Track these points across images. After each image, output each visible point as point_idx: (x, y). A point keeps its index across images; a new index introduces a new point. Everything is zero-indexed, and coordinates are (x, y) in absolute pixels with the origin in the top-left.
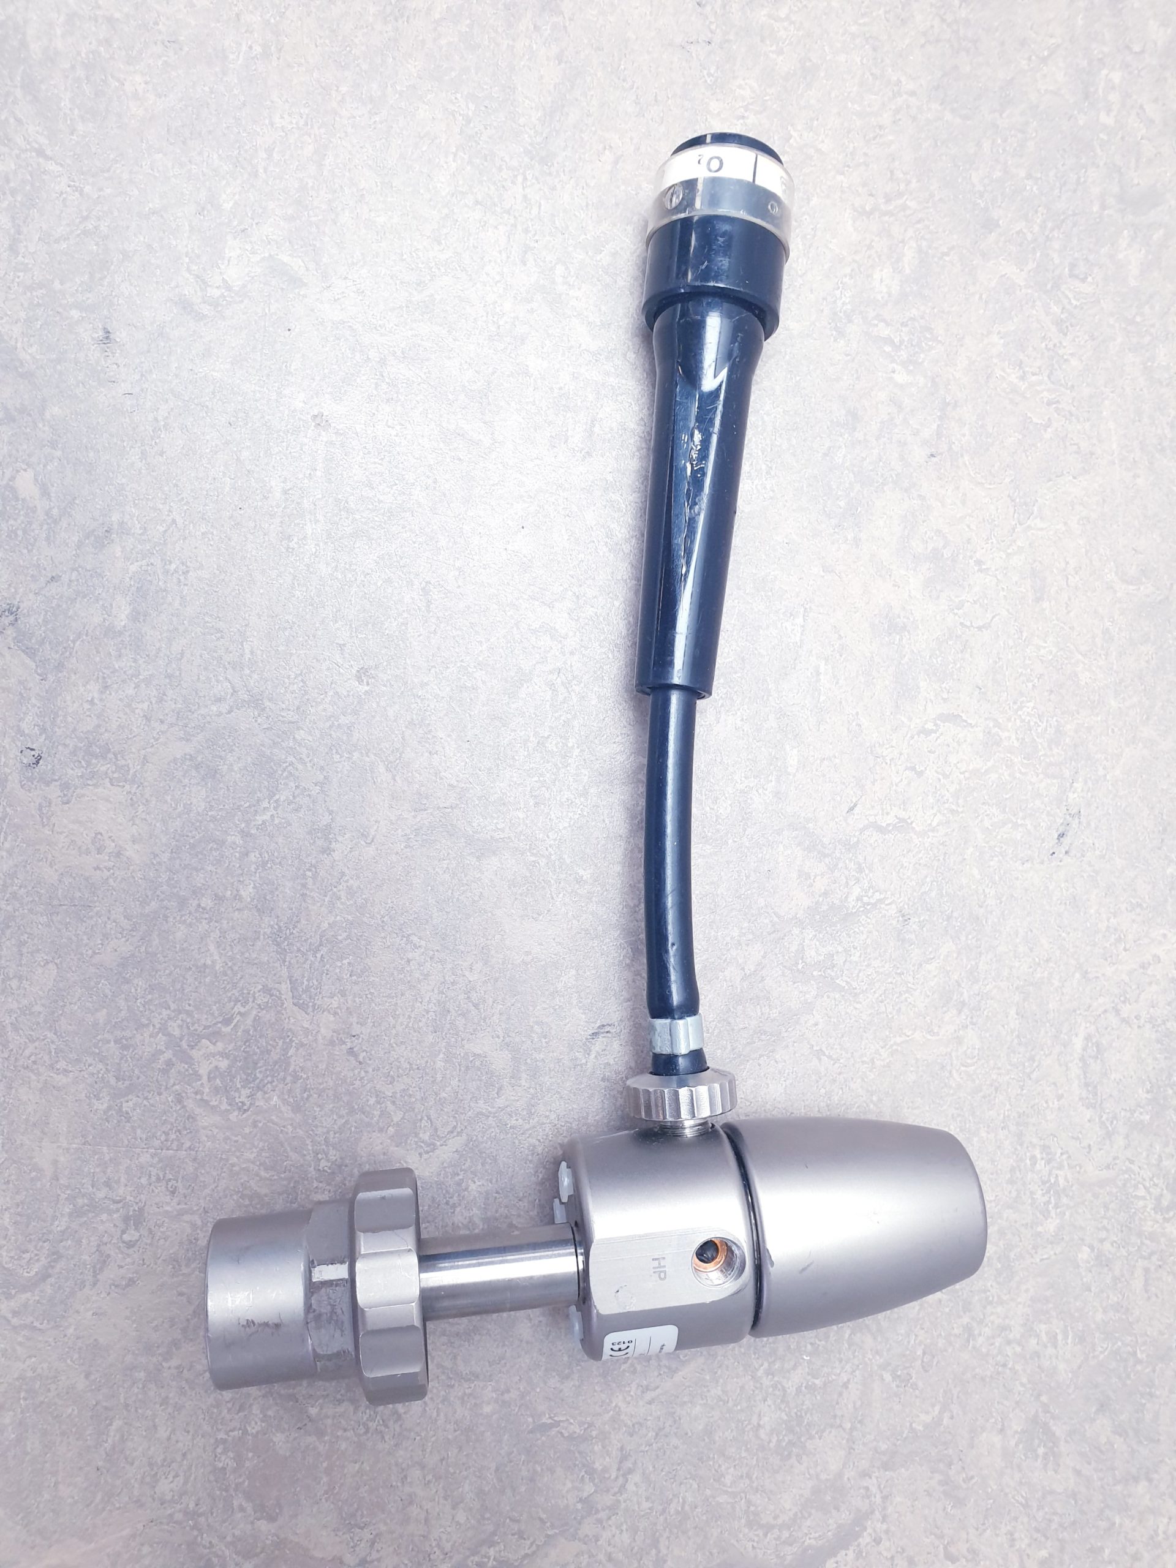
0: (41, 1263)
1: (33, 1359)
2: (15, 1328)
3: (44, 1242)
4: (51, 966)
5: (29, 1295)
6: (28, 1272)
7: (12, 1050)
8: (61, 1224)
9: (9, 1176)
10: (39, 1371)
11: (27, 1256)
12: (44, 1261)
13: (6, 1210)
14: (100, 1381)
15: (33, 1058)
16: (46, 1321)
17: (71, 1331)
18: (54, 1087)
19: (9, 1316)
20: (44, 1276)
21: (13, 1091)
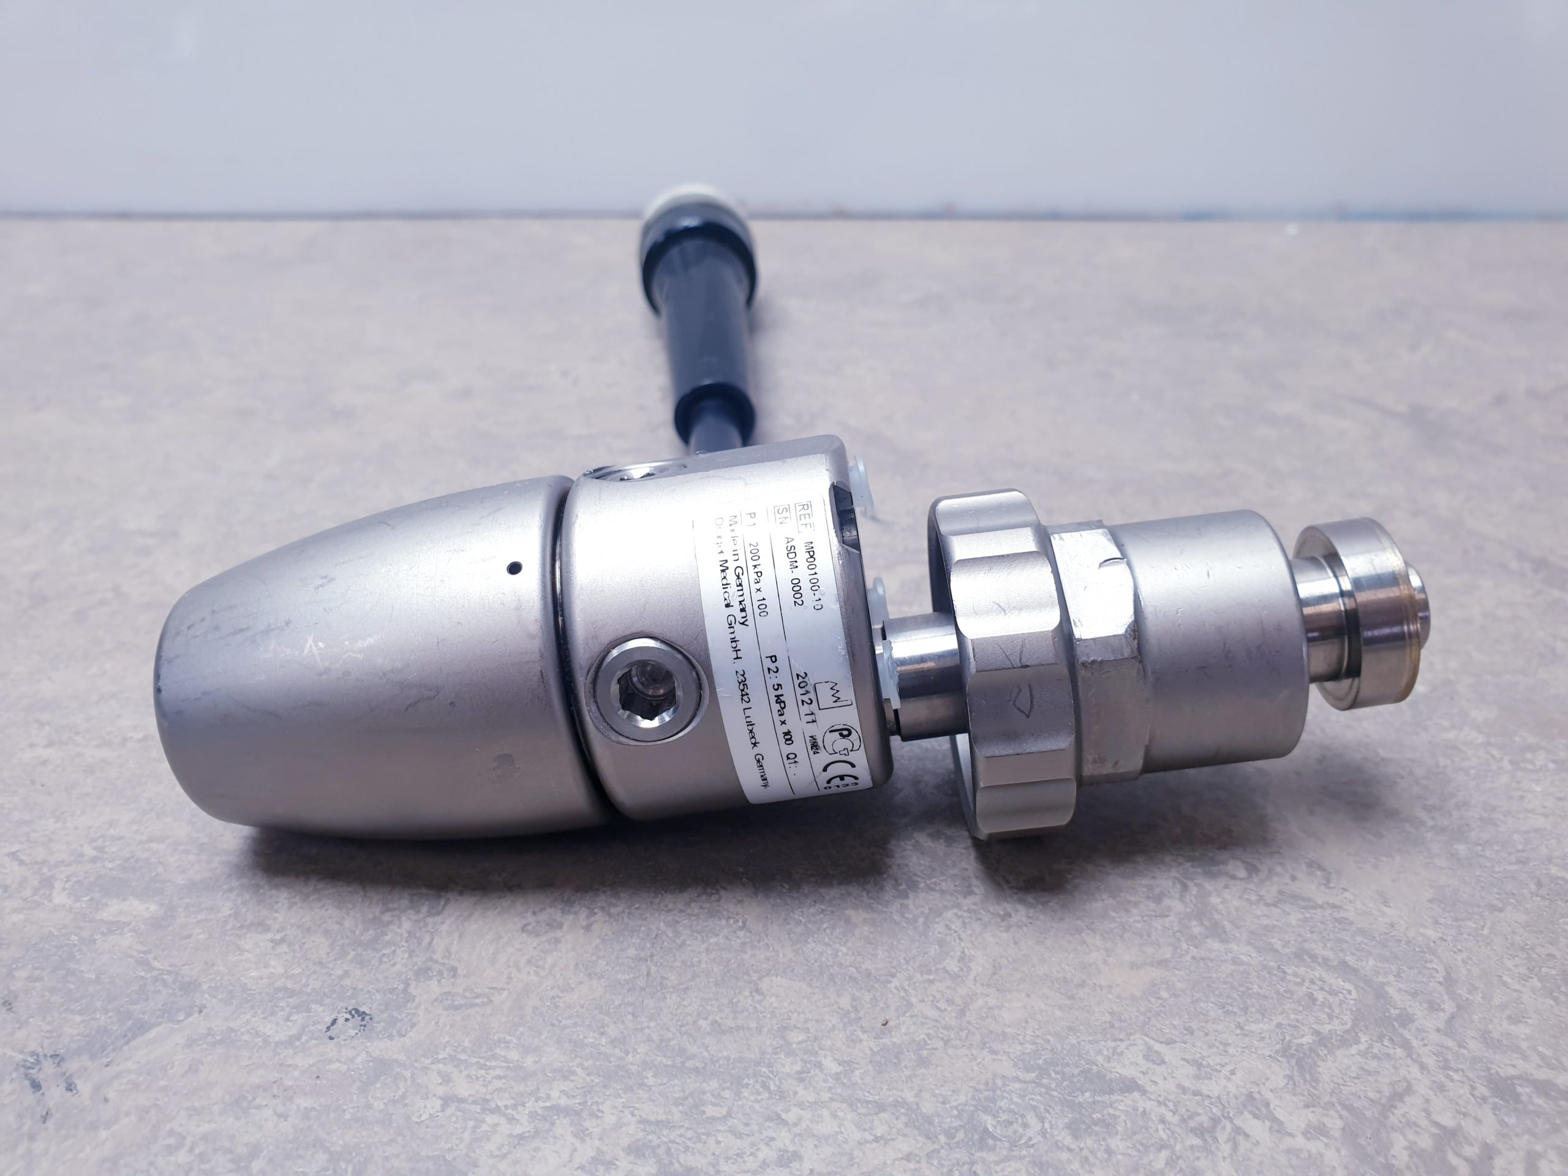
0: (1324, 975)
1: (1506, 978)
2: (1459, 1007)
3: (1284, 972)
4: (764, 985)
5: (1390, 990)
6: (1350, 992)
7: (928, 1035)
8: (1241, 950)
9: (1175, 1027)
10: (1522, 970)
11: (1320, 996)
12: (1319, 972)
13: (1242, 1028)
14: (1499, 894)
15: (942, 1005)
16: (1429, 965)
17: (1430, 933)
18: (995, 973)
19: (1443, 1016)
20: (1344, 968)
21: (1008, 1030)
